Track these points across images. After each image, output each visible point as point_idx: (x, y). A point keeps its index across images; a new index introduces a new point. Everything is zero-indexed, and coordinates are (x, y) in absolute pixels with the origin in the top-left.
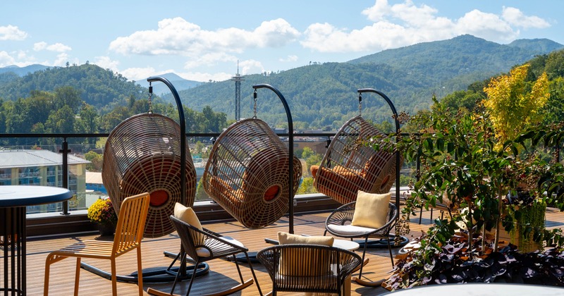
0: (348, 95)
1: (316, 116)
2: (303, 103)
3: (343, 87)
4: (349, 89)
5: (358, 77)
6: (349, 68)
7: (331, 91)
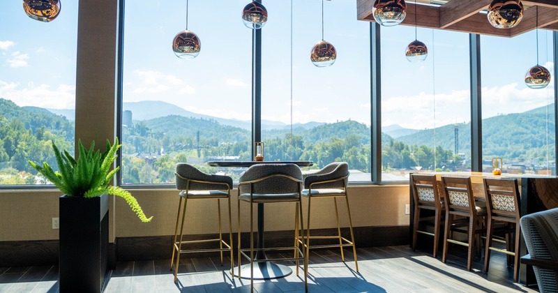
0: (529, 136)
1: (505, 152)
2: (494, 142)
3: (525, 131)
4: (529, 131)
5: (536, 123)
6: (528, 117)
7: (516, 134)
